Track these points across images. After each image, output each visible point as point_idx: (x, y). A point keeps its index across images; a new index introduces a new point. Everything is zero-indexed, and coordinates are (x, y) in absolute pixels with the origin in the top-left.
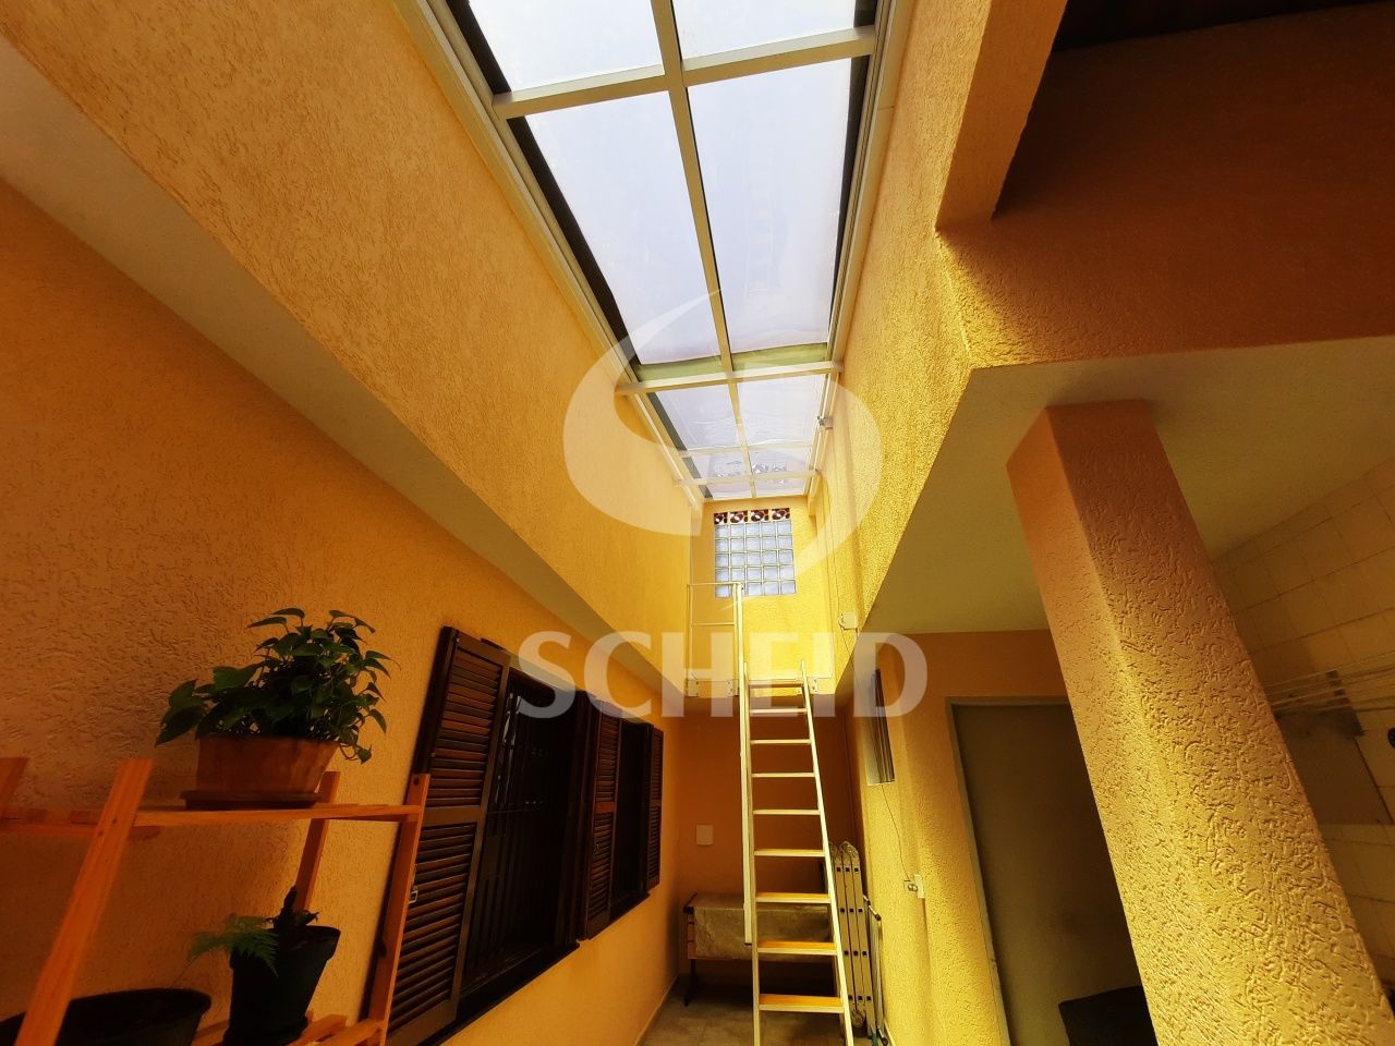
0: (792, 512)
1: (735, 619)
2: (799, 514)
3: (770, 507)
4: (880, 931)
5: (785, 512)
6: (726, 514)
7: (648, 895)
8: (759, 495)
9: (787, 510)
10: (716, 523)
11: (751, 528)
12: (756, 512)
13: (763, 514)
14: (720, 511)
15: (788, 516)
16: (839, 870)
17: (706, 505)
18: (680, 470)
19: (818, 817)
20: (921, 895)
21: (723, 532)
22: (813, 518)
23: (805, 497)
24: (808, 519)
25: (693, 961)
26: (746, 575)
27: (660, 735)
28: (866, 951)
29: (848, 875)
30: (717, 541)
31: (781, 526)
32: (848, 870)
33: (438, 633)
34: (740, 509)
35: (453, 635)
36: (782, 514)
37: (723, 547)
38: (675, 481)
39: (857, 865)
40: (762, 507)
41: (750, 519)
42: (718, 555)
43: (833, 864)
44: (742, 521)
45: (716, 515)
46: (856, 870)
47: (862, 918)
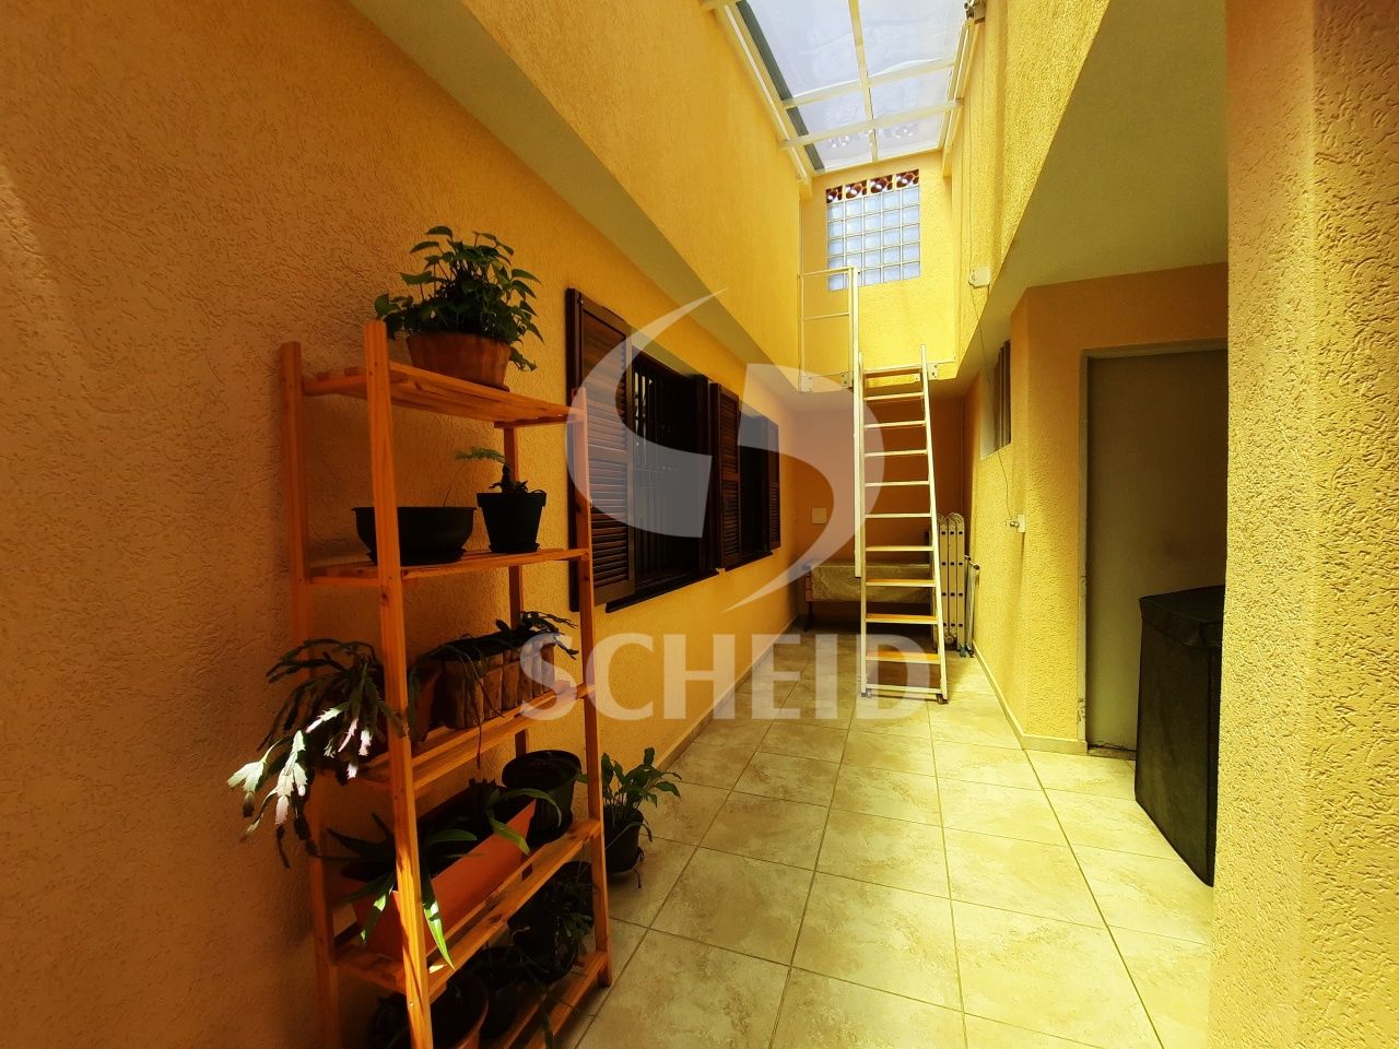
0: (921, 175)
1: (850, 309)
2: (930, 176)
3: (894, 171)
4: (978, 578)
5: (912, 176)
6: (840, 189)
7: (771, 554)
8: (883, 156)
9: (916, 172)
10: (829, 201)
11: (869, 202)
12: (876, 180)
13: (885, 182)
14: (833, 185)
15: (915, 182)
16: (944, 533)
17: (814, 180)
18: (785, 127)
19: (928, 487)
20: (1021, 529)
21: (836, 213)
22: (948, 179)
23: (940, 151)
24: (941, 180)
25: (810, 603)
26: (863, 261)
27: (775, 428)
28: (963, 593)
29: (952, 538)
30: (830, 224)
31: (907, 195)
32: (952, 533)
33: (563, 294)
34: (856, 179)
35: (577, 297)
36: (909, 178)
37: (837, 231)
38: (780, 142)
39: (961, 527)
40: (884, 173)
41: (869, 190)
42: (831, 242)
43: (939, 529)
44: (860, 195)
45: (828, 191)
46: (961, 533)
47: (962, 570)
